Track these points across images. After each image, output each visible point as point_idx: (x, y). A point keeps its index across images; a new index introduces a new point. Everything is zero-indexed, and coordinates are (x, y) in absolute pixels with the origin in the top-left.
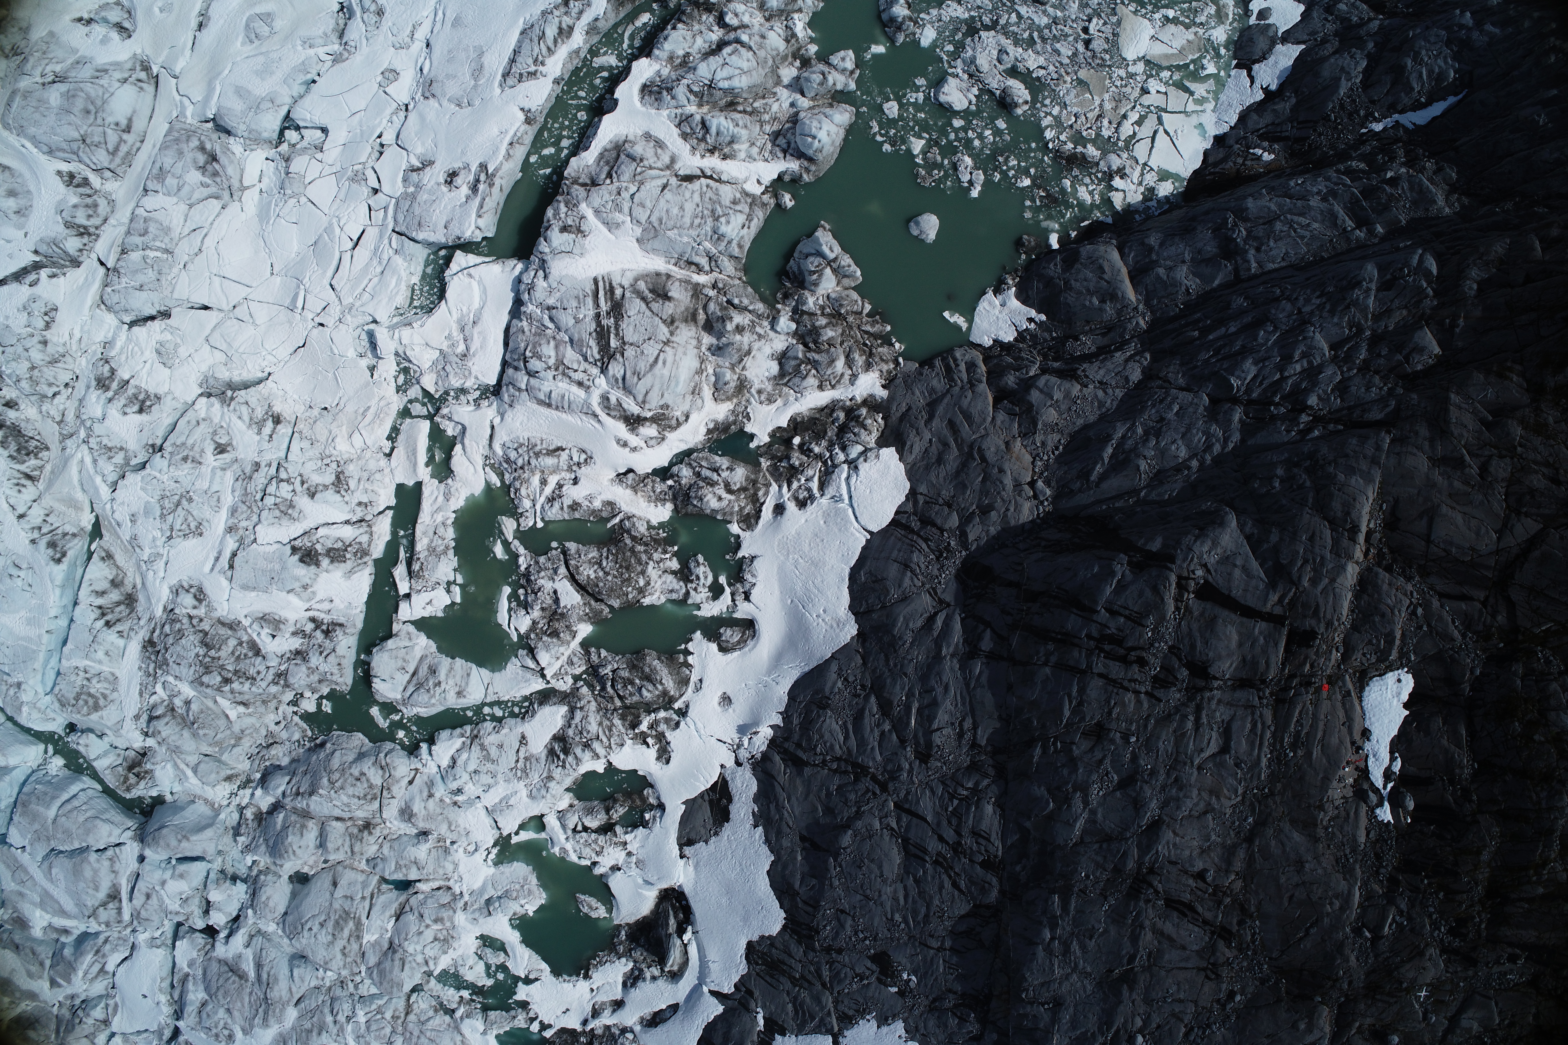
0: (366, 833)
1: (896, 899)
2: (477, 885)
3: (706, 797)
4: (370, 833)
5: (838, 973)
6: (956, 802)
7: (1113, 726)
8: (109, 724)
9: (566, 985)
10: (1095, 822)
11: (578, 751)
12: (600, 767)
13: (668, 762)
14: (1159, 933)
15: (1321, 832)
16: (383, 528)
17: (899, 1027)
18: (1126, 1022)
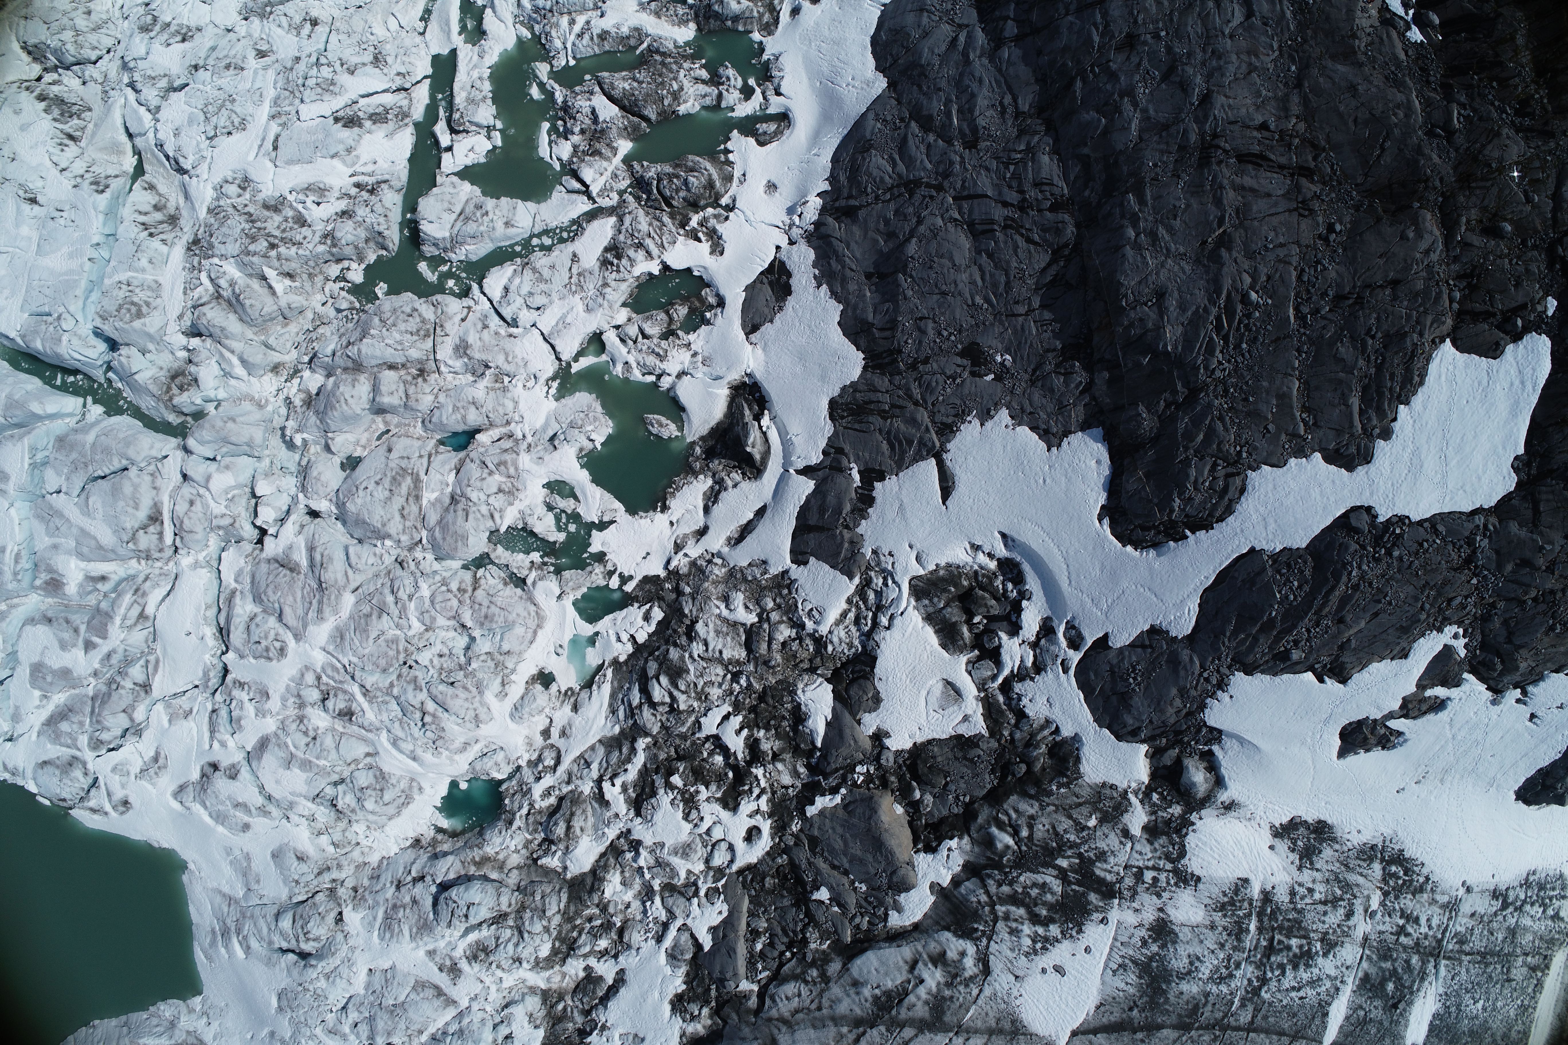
0: (420, 380)
1: (973, 283)
2: (539, 423)
3: (765, 280)
4: (425, 380)
5: (929, 384)
6: (1012, 168)
7: (1142, 30)
8: (152, 331)
9: (643, 521)
10: (1149, 118)
11: (631, 253)
12: (655, 268)
13: (722, 253)
14: (1240, 189)
15: (1363, 58)
16: (422, 95)
17: (1003, 416)
18: (1234, 281)
